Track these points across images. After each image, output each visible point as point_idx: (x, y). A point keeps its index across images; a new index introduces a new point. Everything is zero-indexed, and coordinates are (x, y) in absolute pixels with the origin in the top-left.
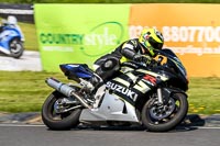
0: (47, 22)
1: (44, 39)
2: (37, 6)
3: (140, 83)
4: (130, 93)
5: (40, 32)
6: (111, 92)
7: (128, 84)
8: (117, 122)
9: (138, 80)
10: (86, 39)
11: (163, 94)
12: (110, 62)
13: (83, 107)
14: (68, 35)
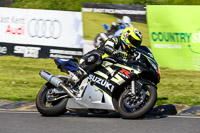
0: (157, 22)
1: (155, 37)
3: (117, 76)
4: (107, 85)
5: (151, 31)
6: (92, 84)
7: (106, 77)
8: (98, 110)
9: (115, 73)
10: (193, 37)
11: (136, 86)
12: (92, 57)
13: (69, 97)
14: (177, 34)
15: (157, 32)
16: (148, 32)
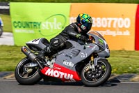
1: (16, 25)
2: (12, 4)
5: (13, 20)
10: (42, 25)
14: (31, 23)
15: (17, 21)
16: (11, 21)
